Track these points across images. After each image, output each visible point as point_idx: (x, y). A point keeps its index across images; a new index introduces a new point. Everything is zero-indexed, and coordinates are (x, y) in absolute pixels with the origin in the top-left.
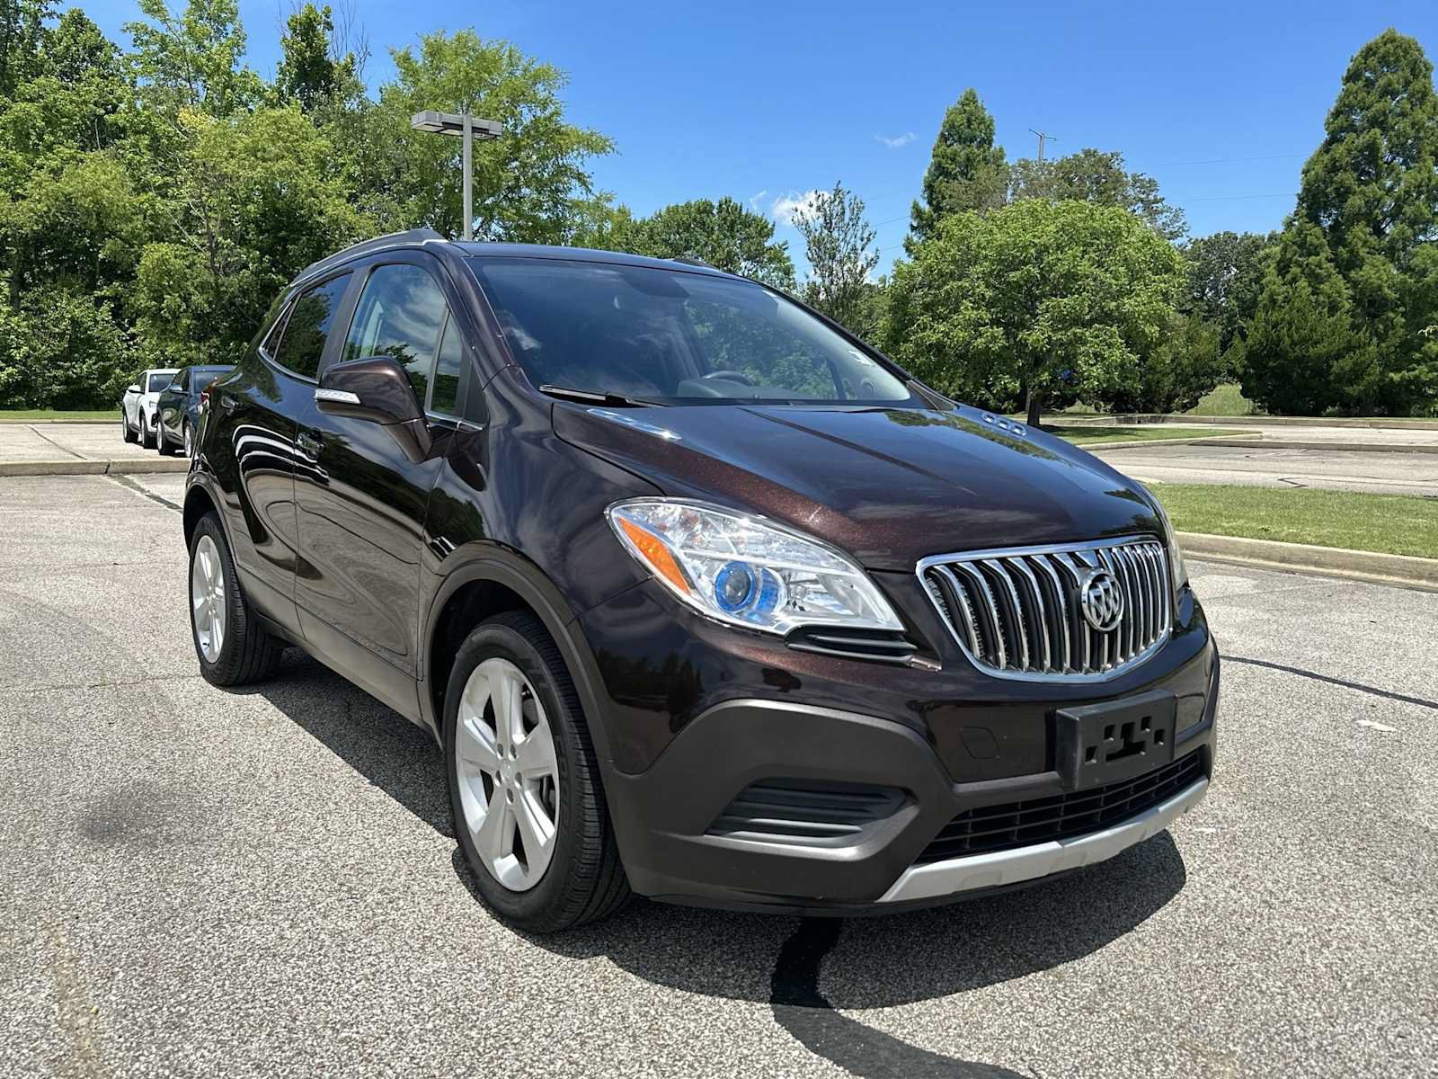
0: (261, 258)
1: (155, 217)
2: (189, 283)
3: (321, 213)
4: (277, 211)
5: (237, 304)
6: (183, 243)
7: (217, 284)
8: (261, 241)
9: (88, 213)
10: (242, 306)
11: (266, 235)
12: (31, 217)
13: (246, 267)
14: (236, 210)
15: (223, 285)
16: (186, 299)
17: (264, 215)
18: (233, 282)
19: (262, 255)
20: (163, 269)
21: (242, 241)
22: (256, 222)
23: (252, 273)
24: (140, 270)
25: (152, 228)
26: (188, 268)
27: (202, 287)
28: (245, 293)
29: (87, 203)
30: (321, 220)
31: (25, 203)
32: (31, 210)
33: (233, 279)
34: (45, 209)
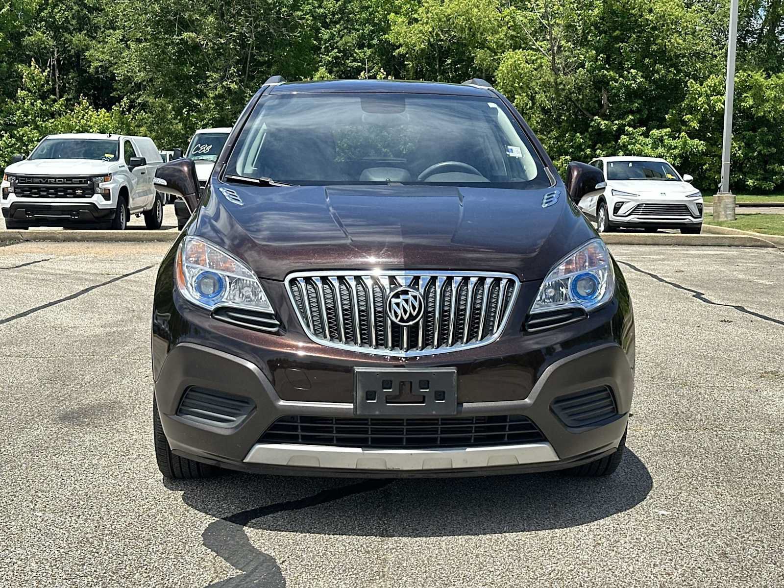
0: (597, 57)
1: (515, 27)
2: (534, 83)
3: (651, 11)
4: (613, 12)
5: (573, 99)
6: (532, 49)
7: (556, 83)
8: (598, 42)
9: (462, 30)
10: (578, 100)
11: (603, 35)
12: (421, 37)
13: (583, 66)
14: (579, 15)
15: (561, 83)
16: (532, 98)
17: (602, 18)
18: (569, 80)
19: (598, 54)
20: (516, 73)
21: (583, 42)
22: (595, 24)
23: (587, 71)
24: (498, 75)
25: (512, 37)
26: (536, 70)
27: (545, 85)
28: (580, 89)
29: (461, 21)
30: (649, 17)
31: (416, 25)
32: (421, 31)
33: (571, 78)
34: (430, 29)
